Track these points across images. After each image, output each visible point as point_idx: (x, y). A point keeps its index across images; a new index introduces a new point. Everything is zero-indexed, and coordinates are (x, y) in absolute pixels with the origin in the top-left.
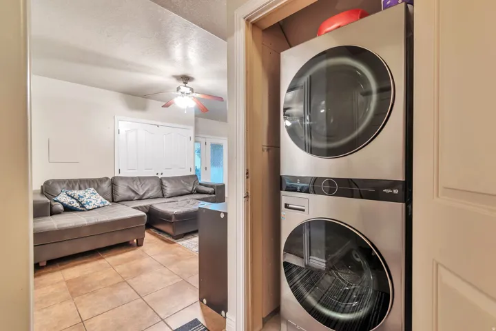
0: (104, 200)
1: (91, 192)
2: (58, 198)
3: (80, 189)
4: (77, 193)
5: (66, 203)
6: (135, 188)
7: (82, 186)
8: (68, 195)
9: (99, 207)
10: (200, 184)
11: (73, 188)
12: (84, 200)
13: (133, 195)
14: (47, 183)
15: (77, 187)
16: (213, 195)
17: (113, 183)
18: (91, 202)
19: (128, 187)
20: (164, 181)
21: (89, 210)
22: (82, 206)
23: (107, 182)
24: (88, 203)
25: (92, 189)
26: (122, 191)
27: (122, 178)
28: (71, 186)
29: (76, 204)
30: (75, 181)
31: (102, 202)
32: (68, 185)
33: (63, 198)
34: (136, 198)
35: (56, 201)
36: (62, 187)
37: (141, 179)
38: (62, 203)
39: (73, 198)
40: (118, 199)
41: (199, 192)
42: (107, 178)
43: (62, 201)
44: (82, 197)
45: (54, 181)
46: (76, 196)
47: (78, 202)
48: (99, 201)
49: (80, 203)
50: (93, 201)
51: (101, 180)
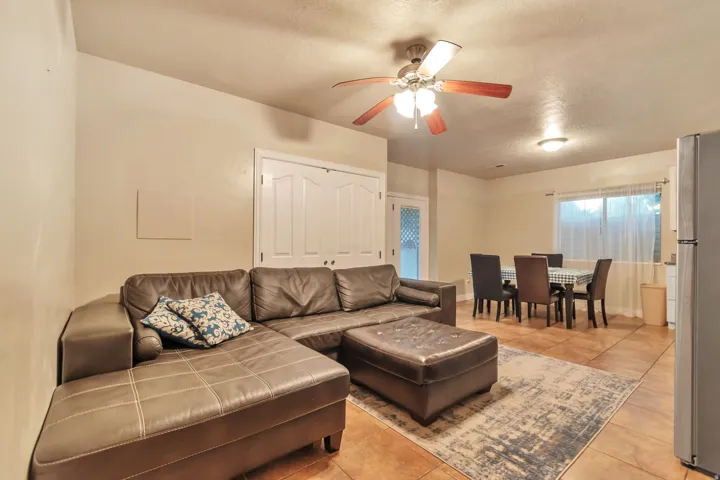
0: (241, 321)
1: (216, 302)
2: (152, 319)
3: (194, 295)
4: (189, 305)
5: (168, 330)
6: (292, 290)
7: (197, 289)
8: (171, 310)
9: (232, 338)
10: (403, 284)
11: (180, 295)
12: (204, 323)
13: (288, 305)
14: (131, 282)
15: (188, 291)
16: (437, 308)
17: (254, 281)
18: (217, 327)
19: (280, 289)
20: (341, 278)
21: (214, 346)
22: (200, 336)
23: (244, 280)
24: (211, 330)
25: (217, 295)
26: (269, 298)
27: (269, 272)
28: (176, 288)
29: (187, 334)
30: (184, 278)
31: (237, 326)
32: (171, 286)
33: (162, 319)
34: (295, 313)
35: (146, 326)
36: (161, 289)
37: (301, 273)
38: (159, 332)
39: (181, 317)
40: (263, 313)
41: (402, 300)
42: (243, 272)
43: (160, 325)
44: (199, 316)
45: (146, 278)
46: (188, 314)
47: (192, 327)
48: (232, 324)
49: (195, 329)
50: (220, 324)
51: (232, 276)
